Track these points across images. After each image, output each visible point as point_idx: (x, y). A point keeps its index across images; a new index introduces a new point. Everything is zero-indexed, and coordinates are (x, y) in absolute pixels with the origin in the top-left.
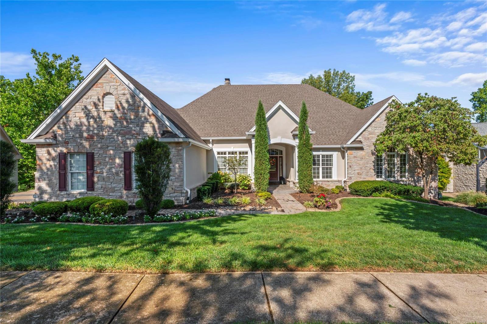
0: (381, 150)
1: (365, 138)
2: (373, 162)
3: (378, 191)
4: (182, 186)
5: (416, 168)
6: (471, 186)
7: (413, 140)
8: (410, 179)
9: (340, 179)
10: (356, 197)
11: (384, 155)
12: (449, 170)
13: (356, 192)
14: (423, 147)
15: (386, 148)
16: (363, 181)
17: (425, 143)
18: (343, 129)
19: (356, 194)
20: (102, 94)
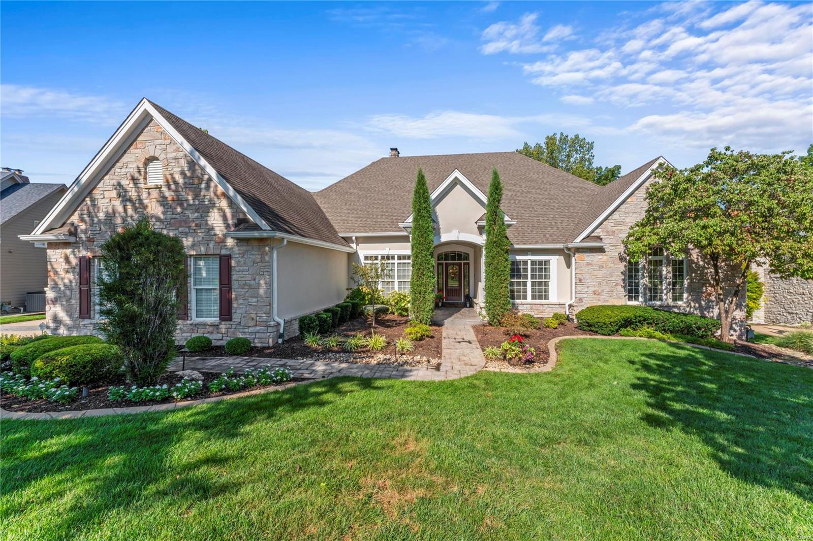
0: (637, 253)
1: (607, 232)
2: (622, 273)
3: (630, 324)
4: (269, 313)
5: (705, 284)
6: (801, 314)
7: (704, 233)
8: (692, 304)
9: (562, 302)
10: (588, 337)
11: (642, 262)
12: (759, 286)
13: (590, 326)
14: (724, 245)
15: (647, 248)
16: (602, 306)
17: (728, 239)
18: (569, 218)
19: (590, 331)
20: (143, 160)
